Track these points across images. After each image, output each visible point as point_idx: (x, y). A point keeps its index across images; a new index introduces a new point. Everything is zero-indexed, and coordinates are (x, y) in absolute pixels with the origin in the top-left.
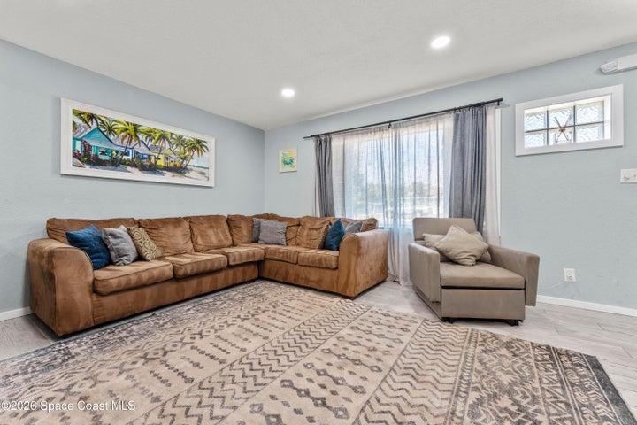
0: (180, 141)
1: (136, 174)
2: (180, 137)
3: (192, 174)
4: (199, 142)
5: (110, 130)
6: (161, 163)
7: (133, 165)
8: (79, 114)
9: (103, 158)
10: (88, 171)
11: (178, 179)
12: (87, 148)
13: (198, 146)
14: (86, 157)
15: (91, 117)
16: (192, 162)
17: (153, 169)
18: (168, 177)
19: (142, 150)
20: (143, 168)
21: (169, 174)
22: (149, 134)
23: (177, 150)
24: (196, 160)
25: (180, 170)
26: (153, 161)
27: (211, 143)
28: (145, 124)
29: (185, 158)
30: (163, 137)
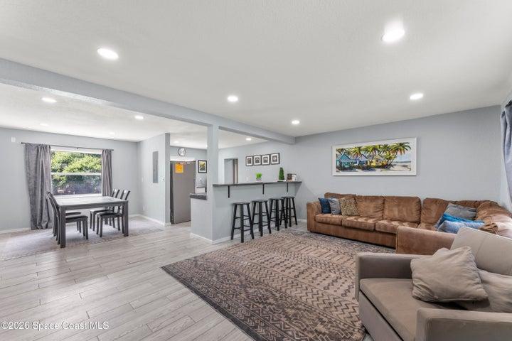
0: (386, 148)
1: (360, 172)
2: (386, 146)
3: (395, 168)
4: (401, 144)
5: (349, 153)
6: (374, 164)
7: (358, 167)
8: (338, 150)
9: (346, 166)
10: (342, 173)
11: (384, 172)
12: (341, 163)
13: (401, 147)
14: (341, 168)
15: (342, 150)
16: (395, 160)
17: (369, 168)
18: (378, 172)
19: (363, 159)
20: (364, 169)
21: (379, 170)
22: (366, 150)
23: (384, 154)
24: (399, 158)
25: (386, 166)
26: (369, 164)
27: (412, 143)
28: (364, 146)
29: (390, 158)
30: (375, 149)
